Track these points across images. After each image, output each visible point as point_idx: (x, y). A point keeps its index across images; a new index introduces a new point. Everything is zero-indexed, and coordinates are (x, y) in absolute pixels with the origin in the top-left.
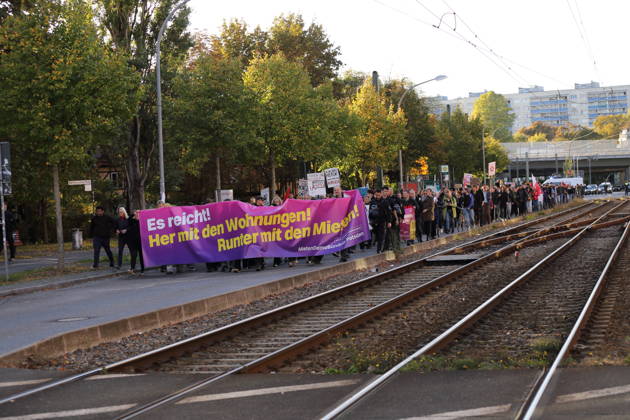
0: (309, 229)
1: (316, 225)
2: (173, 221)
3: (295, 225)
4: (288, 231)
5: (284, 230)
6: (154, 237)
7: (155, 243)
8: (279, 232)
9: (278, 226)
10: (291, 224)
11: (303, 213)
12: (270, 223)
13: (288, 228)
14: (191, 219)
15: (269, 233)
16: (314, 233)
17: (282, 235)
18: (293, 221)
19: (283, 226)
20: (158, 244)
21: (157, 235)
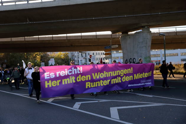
0: (132, 76)
1: (135, 75)
2: (59, 74)
3: (126, 75)
4: (123, 78)
5: (122, 77)
6: (48, 82)
7: (48, 86)
8: (120, 78)
9: (119, 76)
10: (124, 75)
11: (130, 69)
12: (116, 75)
13: (123, 76)
14: (70, 72)
15: (116, 79)
16: (135, 79)
17: (121, 80)
18: (125, 73)
19: (121, 76)
20: (50, 86)
21: (50, 81)
